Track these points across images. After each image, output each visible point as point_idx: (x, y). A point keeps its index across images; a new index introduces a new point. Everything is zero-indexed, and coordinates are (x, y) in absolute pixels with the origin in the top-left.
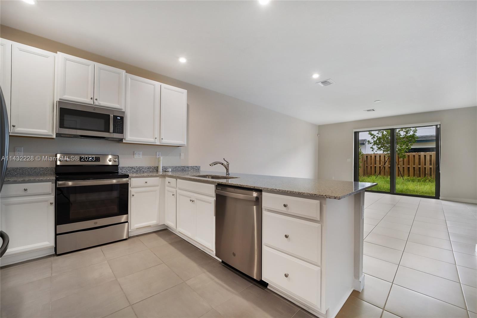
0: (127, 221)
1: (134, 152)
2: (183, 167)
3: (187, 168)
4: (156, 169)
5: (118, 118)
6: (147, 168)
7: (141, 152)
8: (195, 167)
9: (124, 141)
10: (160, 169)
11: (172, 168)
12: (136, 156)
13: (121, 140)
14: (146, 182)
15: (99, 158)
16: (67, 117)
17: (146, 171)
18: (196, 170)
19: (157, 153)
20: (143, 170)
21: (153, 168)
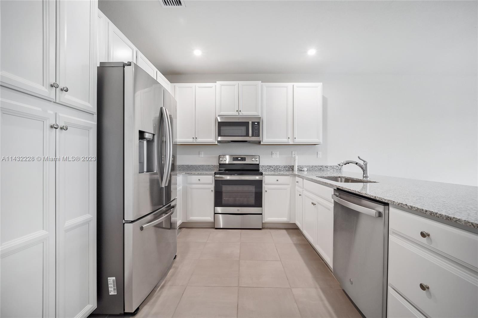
0: (261, 213)
1: (272, 152)
2: (320, 166)
3: (326, 168)
4: (292, 168)
5: (255, 123)
6: (284, 167)
7: (278, 152)
8: (335, 167)
9: (262, 143)
10: (296, 168)
11: (308, 167)
12: (274, 156)
13: (259, 143)
14: (277, 180)
15: (245, 158)
16: (223, 128)
17: (282, 170)
18: (337, 170)
19: (293, 152)
20: (280, 169)
21: (289, 167)
